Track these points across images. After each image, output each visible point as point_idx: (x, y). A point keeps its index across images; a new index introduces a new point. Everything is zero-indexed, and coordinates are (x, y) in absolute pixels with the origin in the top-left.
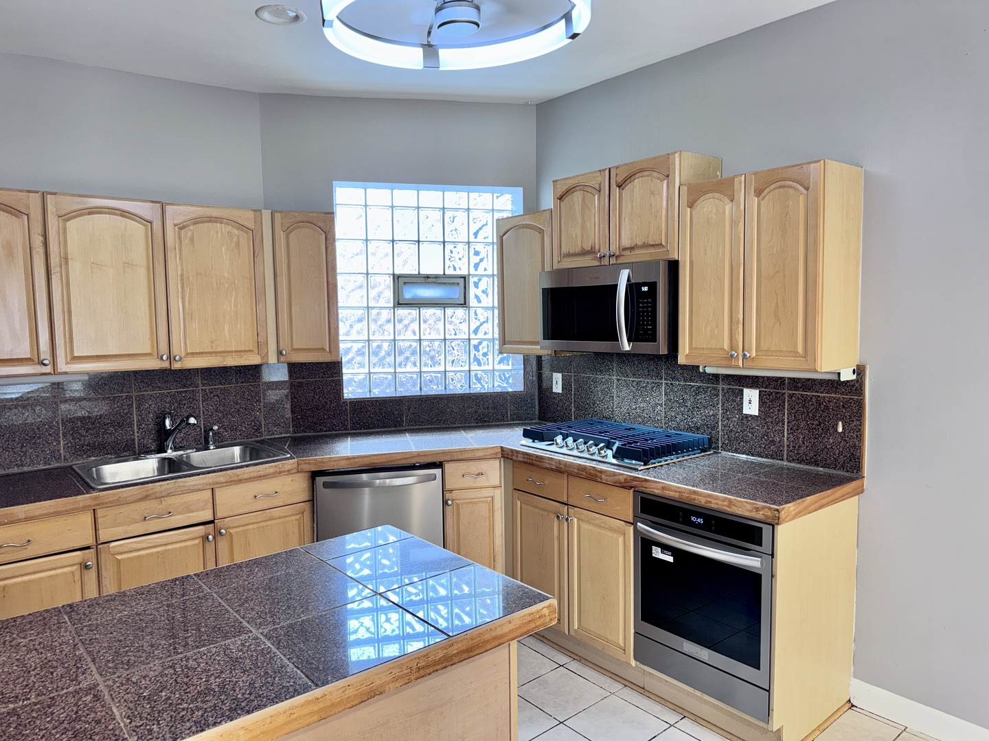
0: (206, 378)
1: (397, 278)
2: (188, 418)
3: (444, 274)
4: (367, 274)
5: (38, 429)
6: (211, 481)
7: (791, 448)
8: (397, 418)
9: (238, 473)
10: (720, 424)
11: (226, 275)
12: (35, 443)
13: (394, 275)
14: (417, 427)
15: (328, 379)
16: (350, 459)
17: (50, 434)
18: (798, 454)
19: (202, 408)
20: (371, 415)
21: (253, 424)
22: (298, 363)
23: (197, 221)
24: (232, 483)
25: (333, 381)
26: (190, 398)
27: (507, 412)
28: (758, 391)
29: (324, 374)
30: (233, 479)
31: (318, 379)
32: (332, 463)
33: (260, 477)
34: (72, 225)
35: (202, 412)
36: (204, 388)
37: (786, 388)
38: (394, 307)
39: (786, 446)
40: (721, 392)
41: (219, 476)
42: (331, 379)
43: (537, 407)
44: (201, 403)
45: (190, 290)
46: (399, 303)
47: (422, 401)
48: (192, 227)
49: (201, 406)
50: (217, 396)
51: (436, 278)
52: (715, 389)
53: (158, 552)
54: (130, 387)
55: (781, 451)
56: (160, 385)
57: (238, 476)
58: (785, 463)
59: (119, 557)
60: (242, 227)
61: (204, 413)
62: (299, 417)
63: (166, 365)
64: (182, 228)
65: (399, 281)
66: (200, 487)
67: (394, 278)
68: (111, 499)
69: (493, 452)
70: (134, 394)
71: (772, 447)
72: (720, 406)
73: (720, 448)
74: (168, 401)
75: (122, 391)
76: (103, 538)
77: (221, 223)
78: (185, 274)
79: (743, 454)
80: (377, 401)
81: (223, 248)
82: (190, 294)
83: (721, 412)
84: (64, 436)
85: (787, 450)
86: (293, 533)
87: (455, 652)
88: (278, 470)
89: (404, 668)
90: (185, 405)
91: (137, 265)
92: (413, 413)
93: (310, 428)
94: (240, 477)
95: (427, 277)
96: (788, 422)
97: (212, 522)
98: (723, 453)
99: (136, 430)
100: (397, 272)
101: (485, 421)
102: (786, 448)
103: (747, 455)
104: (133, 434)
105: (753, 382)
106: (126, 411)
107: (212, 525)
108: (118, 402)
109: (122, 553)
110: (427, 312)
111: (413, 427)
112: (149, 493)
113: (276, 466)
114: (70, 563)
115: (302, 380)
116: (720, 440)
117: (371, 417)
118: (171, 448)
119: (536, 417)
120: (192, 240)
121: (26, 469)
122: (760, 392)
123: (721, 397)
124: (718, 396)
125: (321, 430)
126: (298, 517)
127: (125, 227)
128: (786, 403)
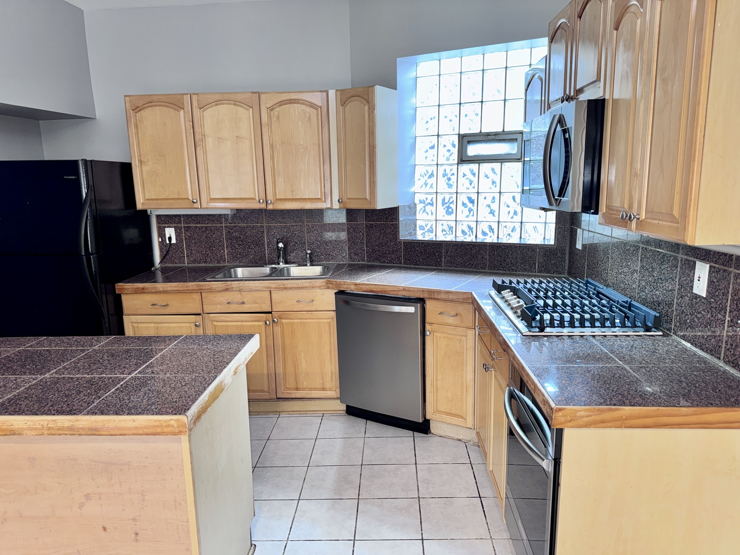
0: (309, 217)
1: (462, 137)
2: (278, 243)
3: (503, 131)
4: (438, 135)
5: (213, 242)
6: (266, 285)
7: (729, 346)
8: (438, 258)
9: (284, 283)
10: (675, 302)
11: (301, 142)
12: (212, 250)
13: (459, 135)
14: (452, 268)
15: (389, 223)
16: (357, 285)
17: (220, 246)
18: (734, 355)
19: (306, 238)
20: (418, 254)
21: (341, 252)
22: (370, 210)
23: (282, 103)
24: (280, 289)
25: (392, 225)
26: (299, 230)
27: (535, 264)
28: (708, 266)
29: (387, 219)
30: (281, 286)
31: (382, 223)
32: (346, 286)
33: (299, 288)
34: (208, 113)
35: (306, 241)
36: (308, 224)
37: (733, 265)
38: (458, 164)
39: (724, 341)
40: (679, 263)
41: (272, 283)
42: (391, 223)
43: (567, 262)
44: (306, 234)
45: (277, 154)
46: (463, 159)
47: (458, 246)
48: (277, 109)
49: (306, 236)
50: (317, 230)
51: (495, 135)
52: (676, 258)
53: (237, 325)
54: (263, 220)
55: (719, 347)
56: (280, 220)
57: (284, 285)
58: (721, 364)
59: (215, 323)
60: (312, 105)
61: (308, 241)
62: (370, 250)
63: (263, 206)
64: (271, 110)
65: (465, 140)
66: (259, 288)
67: (459, 137)
68: (207, 288)
69: (465, 296)
70: (265, 225)
71: (712, 340)
72: (677, 280)
73: (672, 331)
74: (285, 231)
75: (258, 223)
76: (206, 310)
77: (298, 103)
78: (274, 143)
79: (688, 342)
80: (423, 243)
81: (299, 123)
82: (277, 157)
83: (677, 287)
84: (227, 248)
85: (725, 347)
86: (325, 331)
87: (80, 426)
88: (312, 285)
89: (37, 423)
90: (296, 234)
91: (244, 138)
92: (450, 256)
93: (377, 259)
94: (286, 286)
95: (488, 134)
96: (730, 312)
97: (270, 313)
98: (674, 337)
99: (266, 248)
100: (462, 132)
101: (512, 270)
102: (724, 346)
103: (692, 344)
104: (265, 251)
105: (705, 254)
106: (260, 235)
107: (271, 315)
108: (256, 229)
109: (217, 321)
110: (486, 167)
111: (449, 268)
112: (229, 287)
113: (310, 282)
114: (188, 321)
115: (373, 223)
116: (673, 321)
117: (418, 256)
118: (282, 262)
119: (566, 271)
120: (278, 117)
121: (208, 265)
122: (710, 267)
123: (679, 269)
124: (677, 267)
125: (384, 262)
126: (329, 320)
127: (237, 111)
128: (731, 285)
